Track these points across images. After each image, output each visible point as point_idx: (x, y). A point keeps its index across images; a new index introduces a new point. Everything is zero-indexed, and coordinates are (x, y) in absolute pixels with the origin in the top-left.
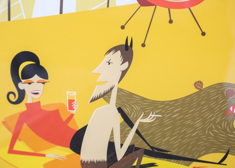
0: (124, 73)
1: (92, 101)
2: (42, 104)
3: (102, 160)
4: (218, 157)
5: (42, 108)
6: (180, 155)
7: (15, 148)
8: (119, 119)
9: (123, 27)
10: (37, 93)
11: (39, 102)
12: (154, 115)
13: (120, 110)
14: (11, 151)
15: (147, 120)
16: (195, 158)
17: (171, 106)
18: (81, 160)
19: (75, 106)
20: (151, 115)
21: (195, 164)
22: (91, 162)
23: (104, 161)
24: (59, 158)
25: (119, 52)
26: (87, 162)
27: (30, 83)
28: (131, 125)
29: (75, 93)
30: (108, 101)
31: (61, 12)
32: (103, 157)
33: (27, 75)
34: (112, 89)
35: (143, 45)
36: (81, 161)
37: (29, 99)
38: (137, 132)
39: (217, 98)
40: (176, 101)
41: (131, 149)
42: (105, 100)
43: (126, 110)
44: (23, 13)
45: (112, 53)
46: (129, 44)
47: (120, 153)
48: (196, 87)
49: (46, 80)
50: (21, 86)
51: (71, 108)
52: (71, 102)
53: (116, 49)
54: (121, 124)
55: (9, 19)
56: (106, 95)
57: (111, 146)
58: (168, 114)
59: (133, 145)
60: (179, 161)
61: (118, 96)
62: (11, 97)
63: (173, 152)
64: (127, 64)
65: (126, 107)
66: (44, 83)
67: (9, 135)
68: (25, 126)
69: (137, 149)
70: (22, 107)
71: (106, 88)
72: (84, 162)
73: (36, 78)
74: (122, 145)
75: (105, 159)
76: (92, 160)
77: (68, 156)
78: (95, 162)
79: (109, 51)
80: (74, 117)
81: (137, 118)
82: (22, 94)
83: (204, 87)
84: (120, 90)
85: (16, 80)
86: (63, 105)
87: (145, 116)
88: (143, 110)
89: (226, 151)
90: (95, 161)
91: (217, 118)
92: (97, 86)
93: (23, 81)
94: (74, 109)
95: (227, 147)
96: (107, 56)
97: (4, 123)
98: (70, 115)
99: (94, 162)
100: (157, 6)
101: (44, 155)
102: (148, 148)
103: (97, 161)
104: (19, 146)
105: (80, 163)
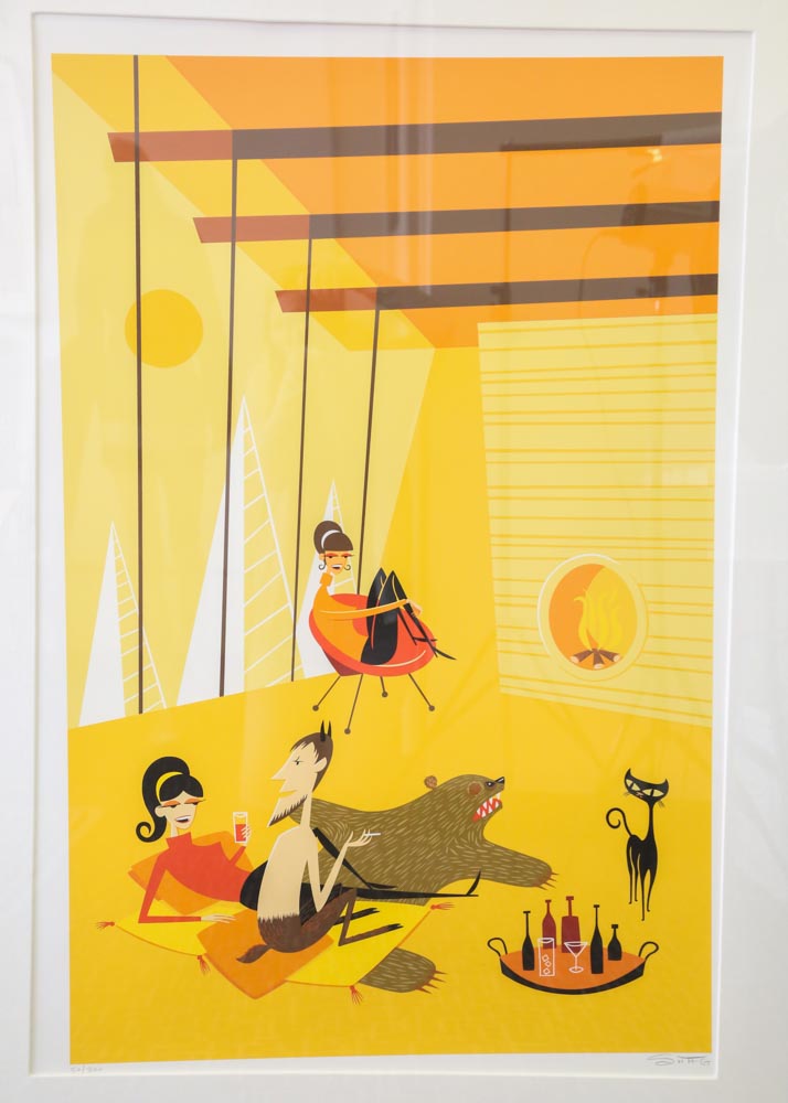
0: (320, 775)
1: (273, 822)
2: (194, 837)
3: (292, 914)
4: (463, 886)
5: (193, 843)
6: (412, 889)
7: (152, 912)
8: (317, 846)
9: (316, 708)
10: (186, 821)
11: (188, 836)
12: (369, 834)
13: (317, 832)
14: (144, 918)
15: (359, 843)
16: (433, 892)
17: (393, 817)
18: (259, 918)
19: (247, 834)
20: (364, 834)
21: (434, 901)
22: (274, 920)
23: (296, 915)
24: (223, 920)
25: (312, 745)
26: (269, 921)
27: (173, 806)
28: (335, 853)
29: (246, 814)
30: (298, 820)
31: (222, 694)
32: (293, 909)
34: (303, 801)
35: (347, 731)
36: (259, 920)
37: (172, 830)
38: (345, 863)
39: (458, 799)
40: (400, 809)
41: (338, 890)
42: (294, 819)
43: (327, 832)
44: (163, 701)
45: (301, 746)
46: (326, 732)
47: (320, 899)
48: (428, 786)
49: (200, 799)
50: (159, 812)
51: (240, 837)
52: (240, 828)
53: (306, 740)
54: (320, 854)
55: (141, 712)
56: (294, 812)
57: (306, 891)
58: (389, 829)
59: (340, 885)
60: (408, 900)
61: (312, 811)
63: (400, 888)
64: (324, 760)
65: (326, 826)
66: (196, 803)
67: (142, 893)
68: (167, 875)
69: (346, 889)
70: (161, 845)
71: (295, 801)
72: (264, 921)
73: (184, 796)
74: (322, 887)
75: (298, 913)
76: (276, 916)
77: (236, 916)
78: (281, 919)
79: (297, 745)
80: (246, 851)
81: (344, 842)
82: (161, 824)
83: (438, 784)
84: (315, 802)
85: (151, 802)
86: (225, 833)
87: (356, 837)
88: (352, 827)
89: (476, 875)
91: (460, 827)
92: (279, 800)
93: (163, 803)
94: (245, 839)
95: (476, 869)
96: (294, 752)
97: (132, 874)
98: (237, 849)
99: (279, 920)
100: (365, 675)
101: (199, 919)
102: (362, 886)
103: (284, 917)
104: (158, 909)
105: (257, 923)
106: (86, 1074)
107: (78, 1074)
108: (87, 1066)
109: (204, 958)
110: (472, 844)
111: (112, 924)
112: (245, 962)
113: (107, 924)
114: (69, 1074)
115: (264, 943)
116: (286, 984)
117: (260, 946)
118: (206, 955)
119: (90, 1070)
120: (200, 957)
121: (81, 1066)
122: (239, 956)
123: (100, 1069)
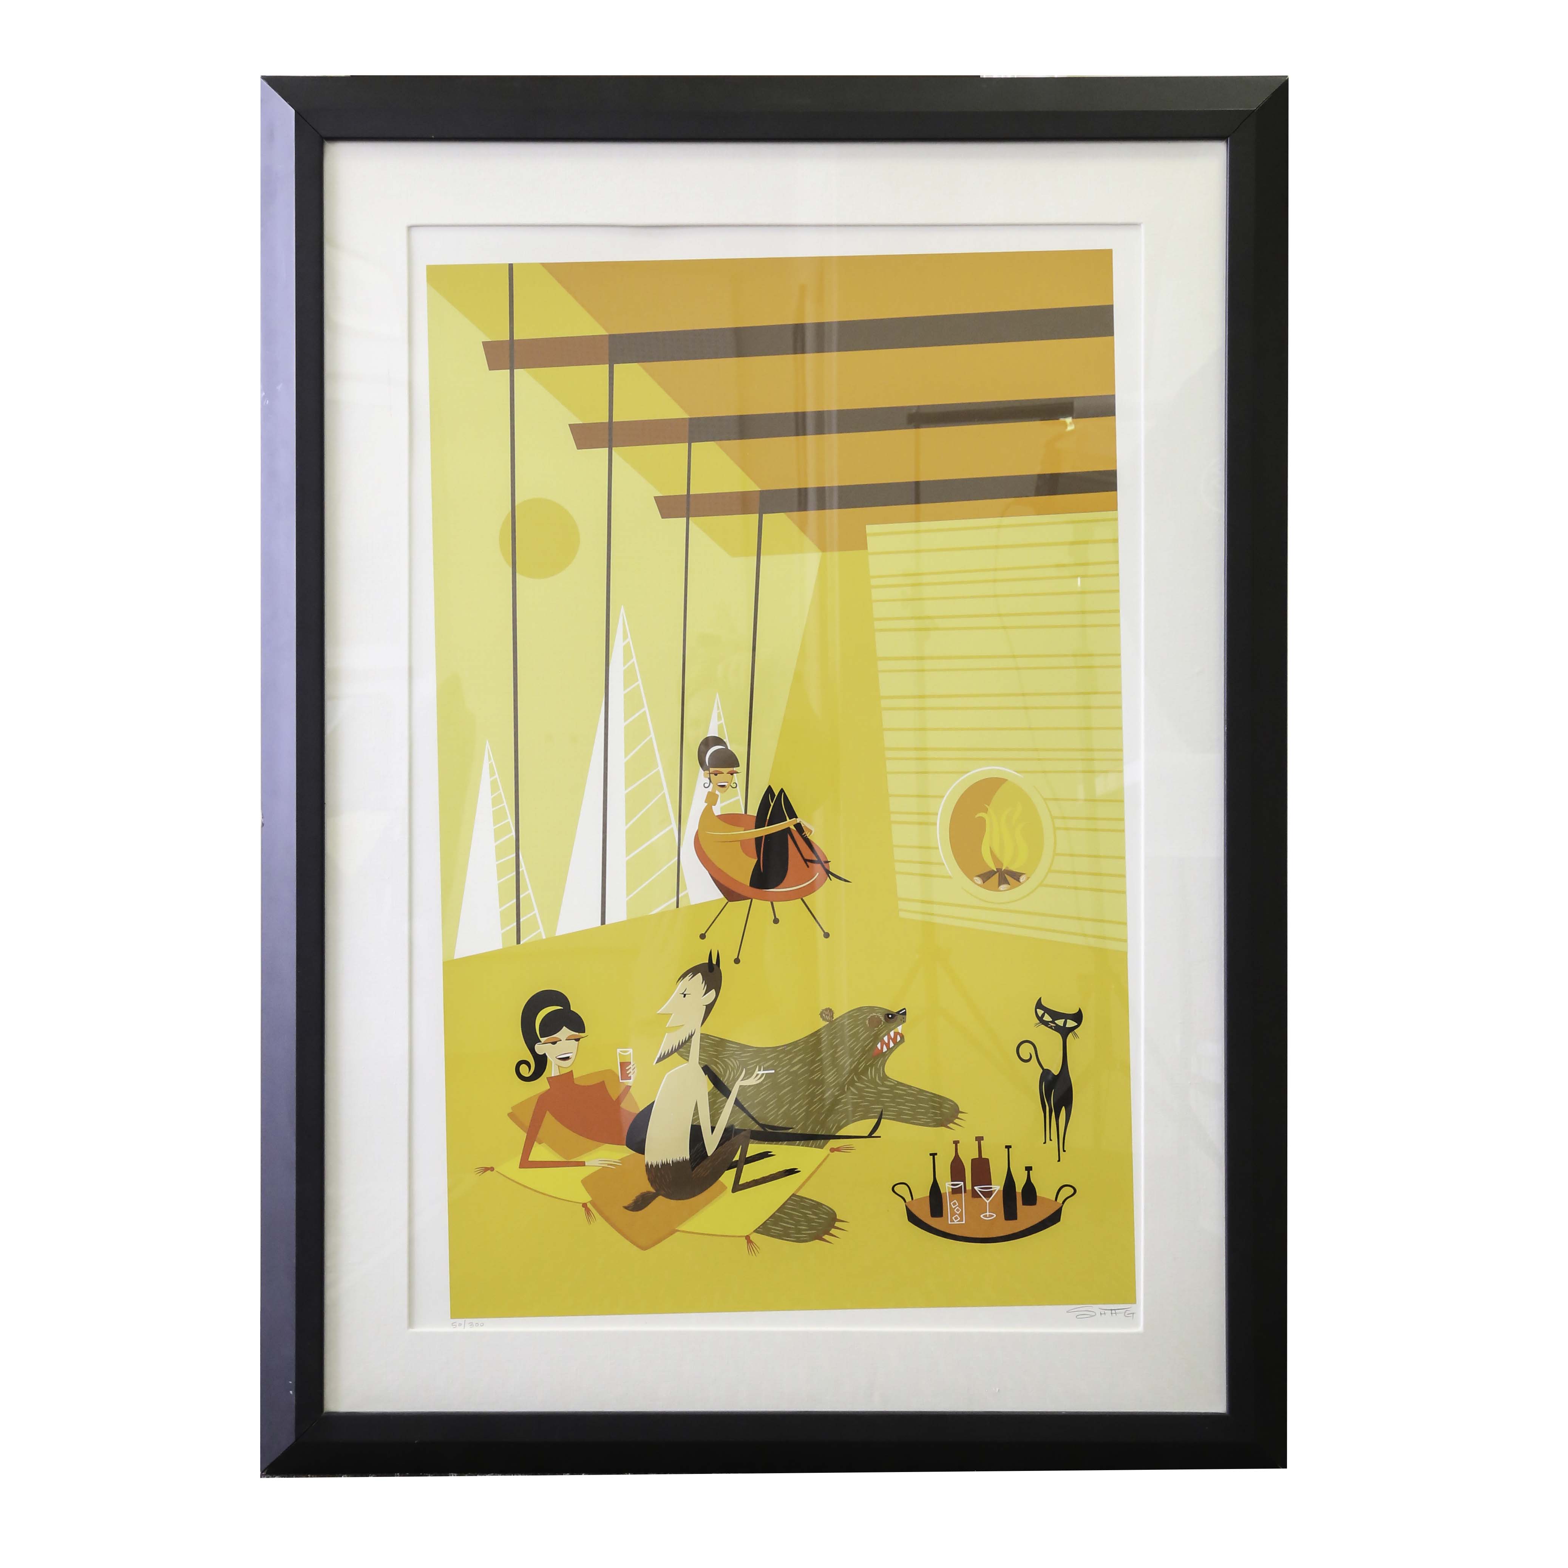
0: (709, 1008)
1: (660, 1060)
2: (575, 1076)
3: (681, 1158)
5: (576, 1082)
6: (809, 1131)
7: (533, 1157)
8: (706, 1085)
9: (703, 936)
10: (568, 1058)
11: (571, 1073)
12: (762, 1072)
13: (707, 1070)
14: (526, 1163)
15: (752, 1081)
16: (832, 1133)
17: (789, 1052)
18: (646, 1163)
19: (632, 1071)
20: (757, 1072)
21: (833, 1143)
22: (663, 1165)
23: (686, 1159)
24: (609, 1164)
25: (699, 976)
26: (657, 1165)
27: (554, 1043)
28: (726, 1092)
29: (631, 1051)
30: (686, 1057)
31: (603, 922)
32: (682, 1152)
33: (551, 1027)
34: (691, 1036)
35: (737, 961)
36: (647, 1165)
37: (553, 1069)
38: (737, 1102)
39: (857, 1033)
40: (795, 1044)
41: (729, 1133)
42: (681, 1056)
43: (718, 1069)
44: (541, 929)
45: (688, 978)
46: (714, 962)
47: (711, 1143)
48: (824, 1019)
49: (582, 1035)
50: (539, 1049)
51: (625, 1076)
52: (624, 1065)
53: (694, 971)
54: (709, 1094)
55: (518, 942)
56: (682, 1048)
57: (696, 1134)
58: (783, 1067)
59: (732, 1126)
60: (806, 1142)
61: (701, 1047)
62: (524, 1070)
63: (798, 1129)
64: (713, 993)
65: (716, 1064)
66: (577, 1040)
67: (522, 1136)
69: (738, 1132)
70: (541, 1085)
71: (683, 1036)
72: (652, 1165)
73: (565, 1032)
74: (713, 1129)
75: (688, 1157)
76: (664, 1161)
77: (622, 1160)
78: (670, 1164)
79: (684, 976)
80: (631, 1090)
81: (735, 1080)
82: (541, 1062)
83: (835, 1017)
84: (704, 1037)
85: (531, 1040)
86: (611, 1072)
87: (749, 1075)
88: (744, 1065)
89: (877, 1115)
90: (671, 1162)
91: (859, 1064)
92: (667, 1034)
93: (543, 1040)
94: (630, 1078)
95: (878, 1108)
96: (681, 983)
97: (512, 1116)
98: (623, 1088)
99: (668, 1164)
100: (753, 900)
101: (582, 1164)
102: (756, 1127)
103: (673, 1162)
104: (540, 1152)
105: (644, 1169)
106: (468, 1329)
107: (459, 1329)
108: (468, 1320)
109: (589, 1205)
110: (873, 1081)
111: (492, 1169)
112: (633, 1210)
113: (486, 1169)
114: (449, 1329)
115: (652, 1190)
116: (678, 1233)
117: (649, 1192)
118: (590, 1202)
119: (471, 1324)
120: (584, 1205)
121: (461, 1321)
122: (626, 1205)
123: (482, 1325)
